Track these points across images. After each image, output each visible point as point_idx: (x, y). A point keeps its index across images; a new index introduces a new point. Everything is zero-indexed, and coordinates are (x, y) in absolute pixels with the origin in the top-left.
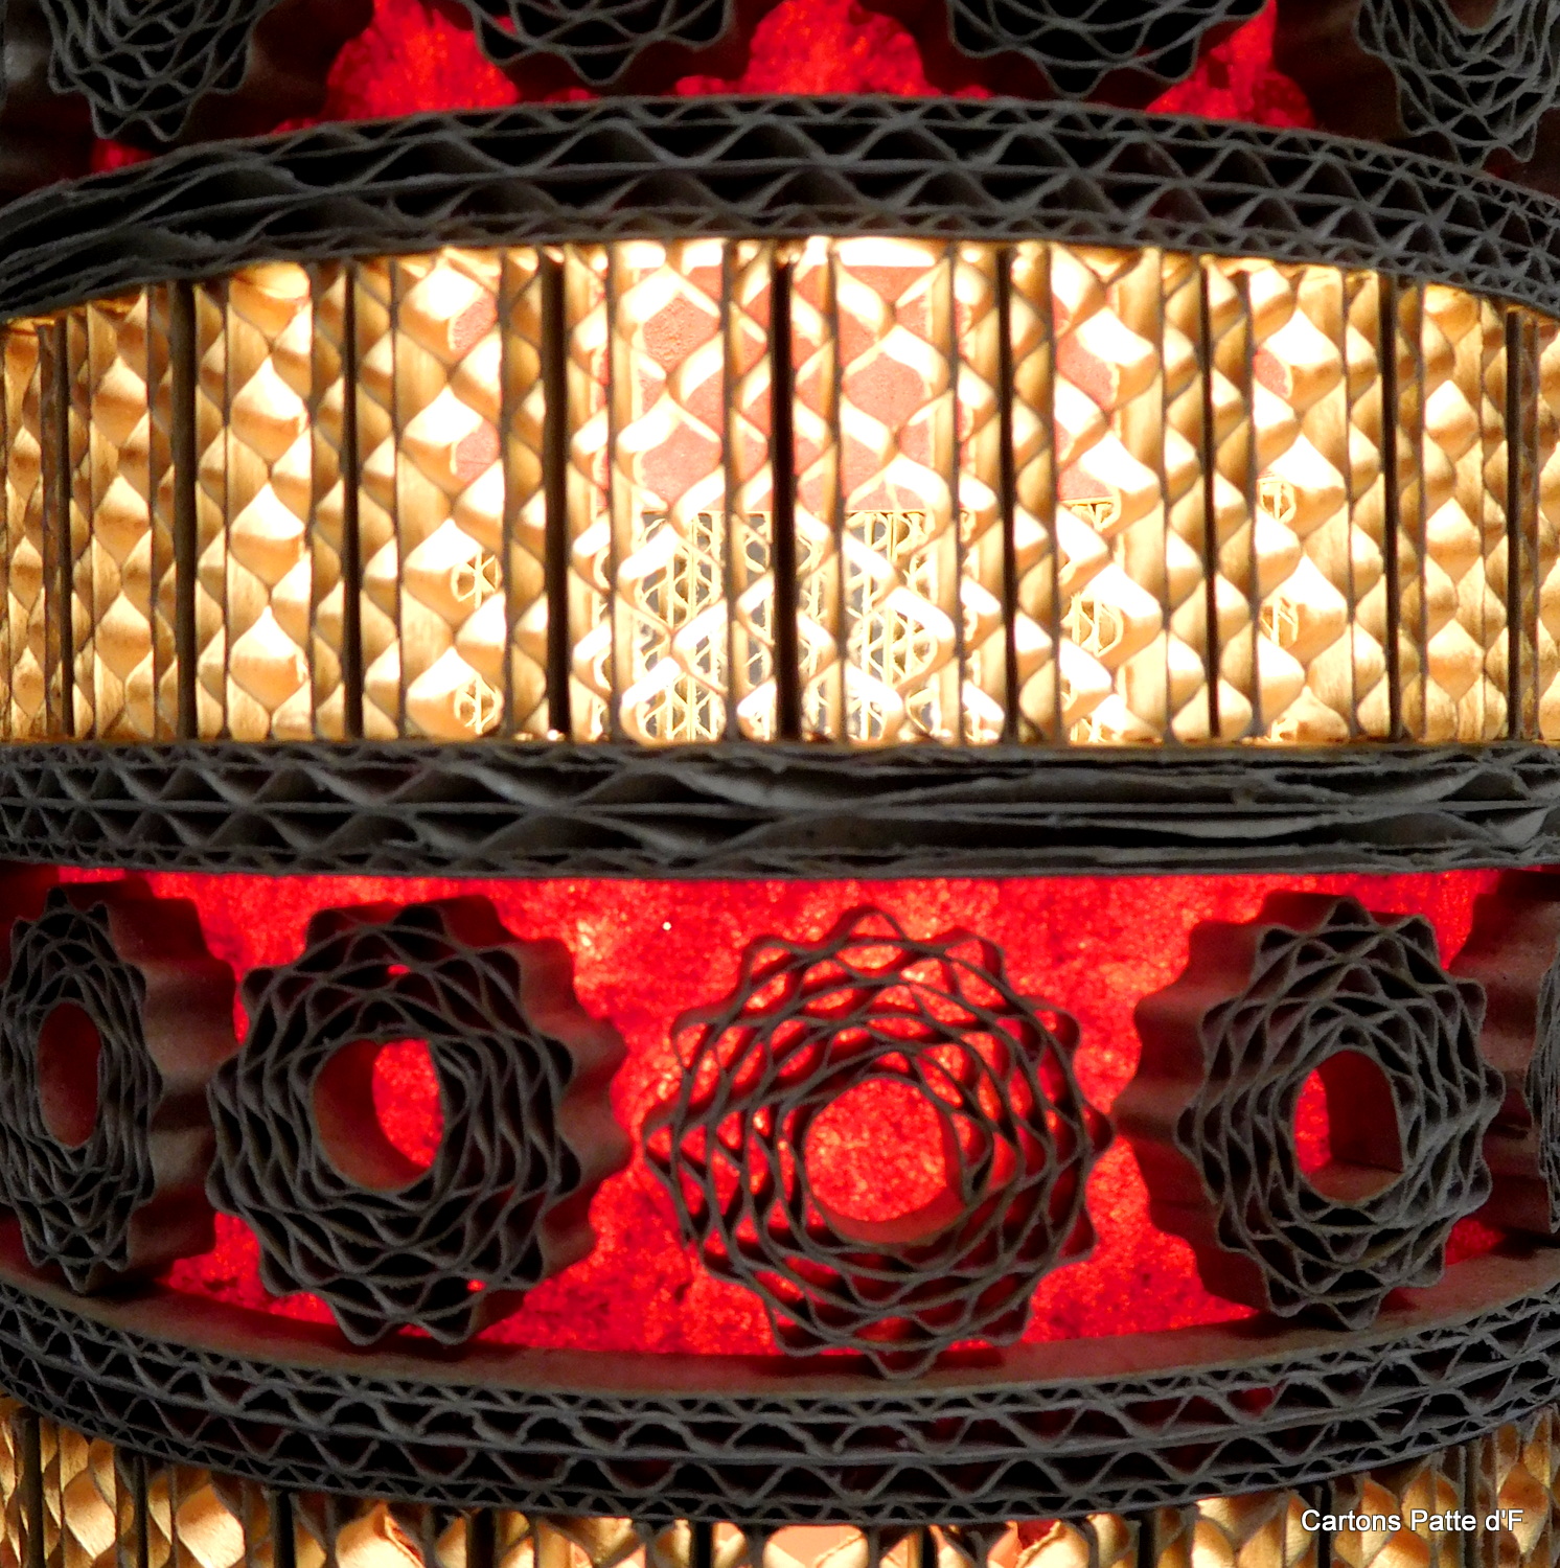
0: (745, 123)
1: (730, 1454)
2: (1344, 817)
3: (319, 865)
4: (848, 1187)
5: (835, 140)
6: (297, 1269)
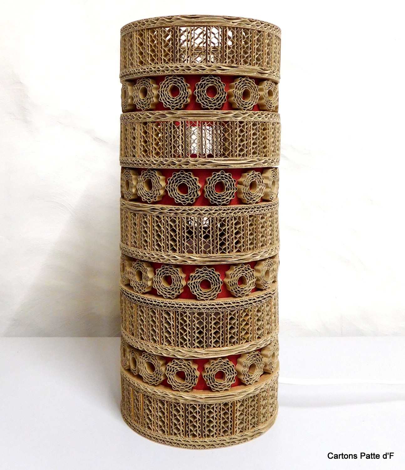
1: (194, 307)
2: (241, 258)
5: (201, 210)
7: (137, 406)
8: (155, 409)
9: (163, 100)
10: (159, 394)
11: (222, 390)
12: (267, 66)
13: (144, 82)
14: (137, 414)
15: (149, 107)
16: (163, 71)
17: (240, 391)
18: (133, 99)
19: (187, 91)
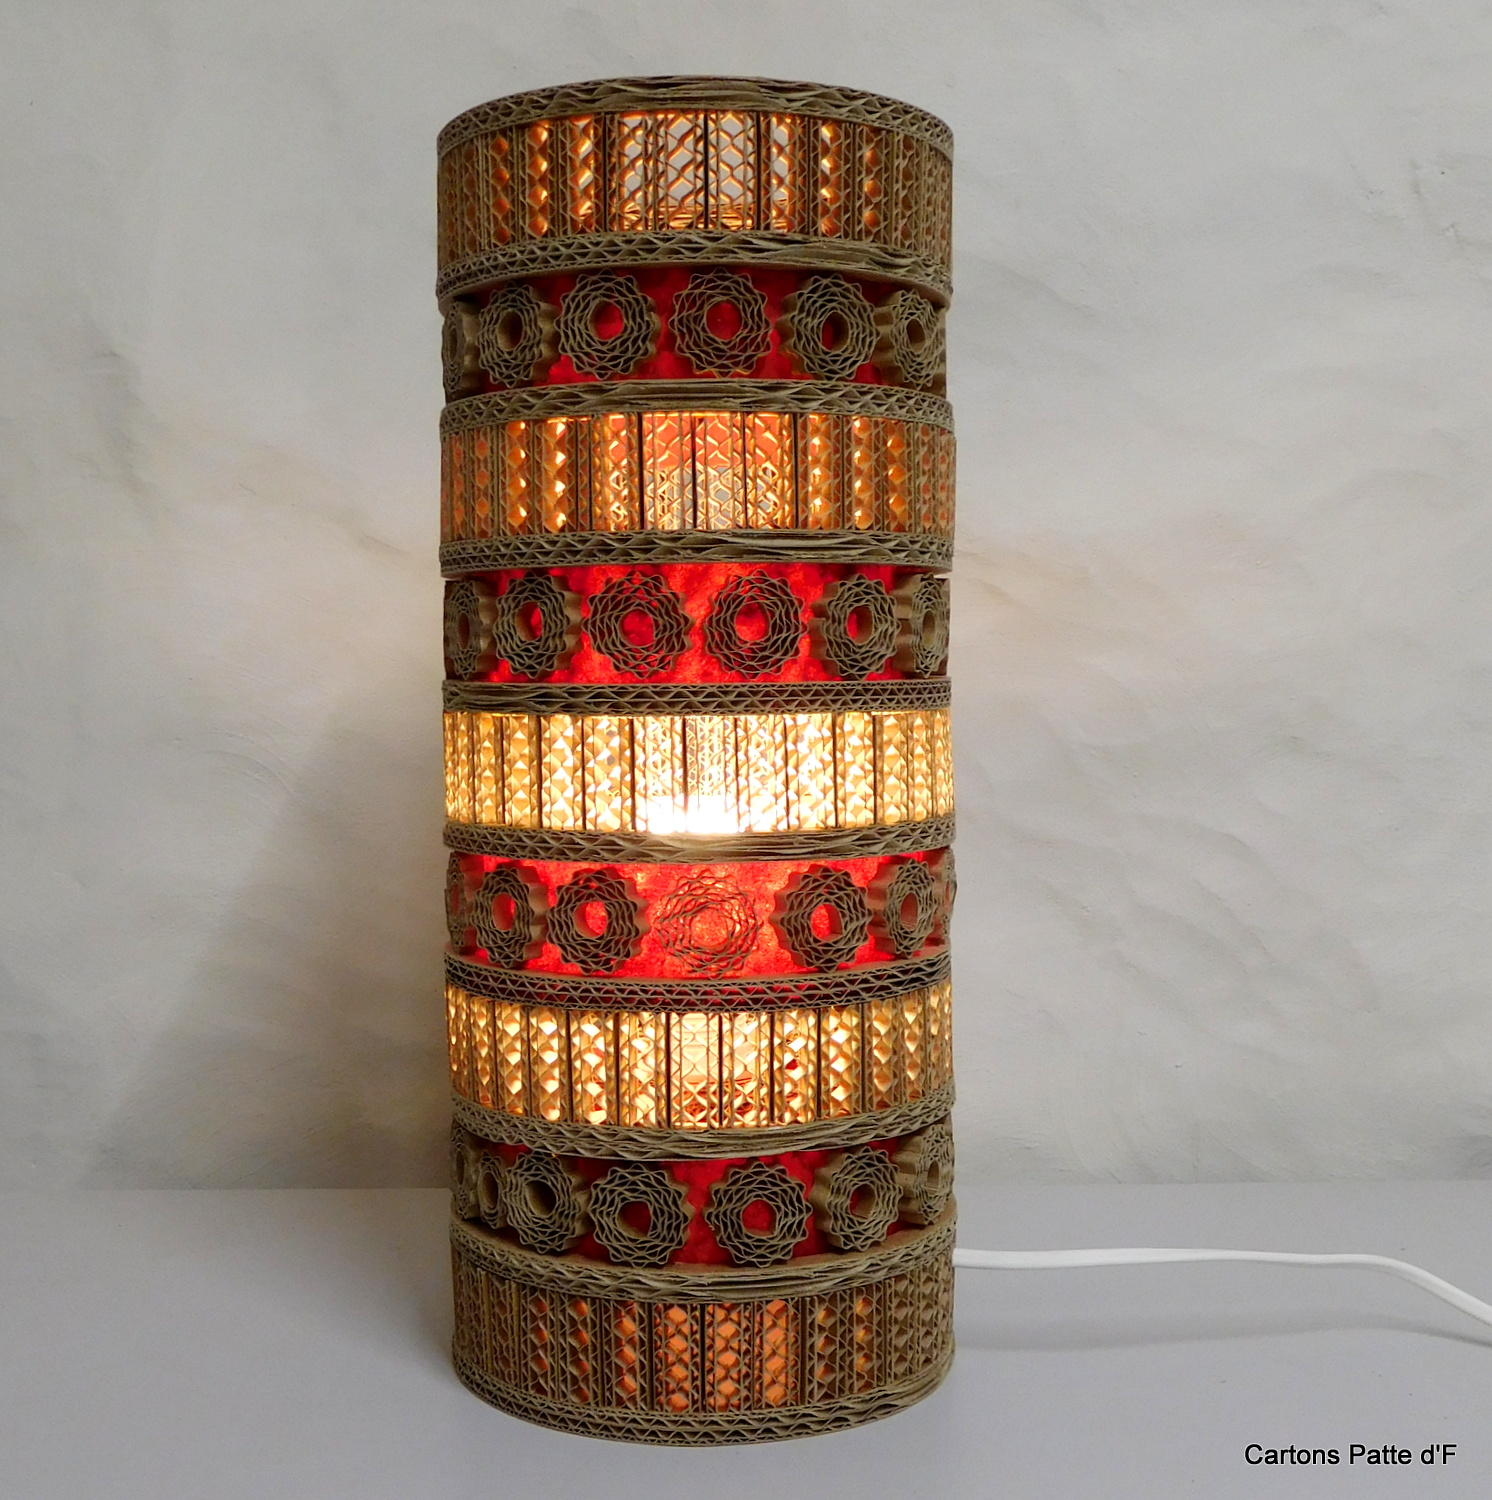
0: (676, 690)
1: (674, 997)
2: (822, 847)
3: (575, 860)
4: (703, 938)
5: (695, 694)
6: (569, 958)
7: (500, 1325)
8: (557, 1327)
9: (573, 350)
10: (570, 1276)
11: (765, 1263)
12: (903, 245)
13: (511, 296)
14: (502, 1352)
15: (527, 376)
16: (571, 258)
17: (823, 1266)
18: (477, 355)
19: (646, 318)
